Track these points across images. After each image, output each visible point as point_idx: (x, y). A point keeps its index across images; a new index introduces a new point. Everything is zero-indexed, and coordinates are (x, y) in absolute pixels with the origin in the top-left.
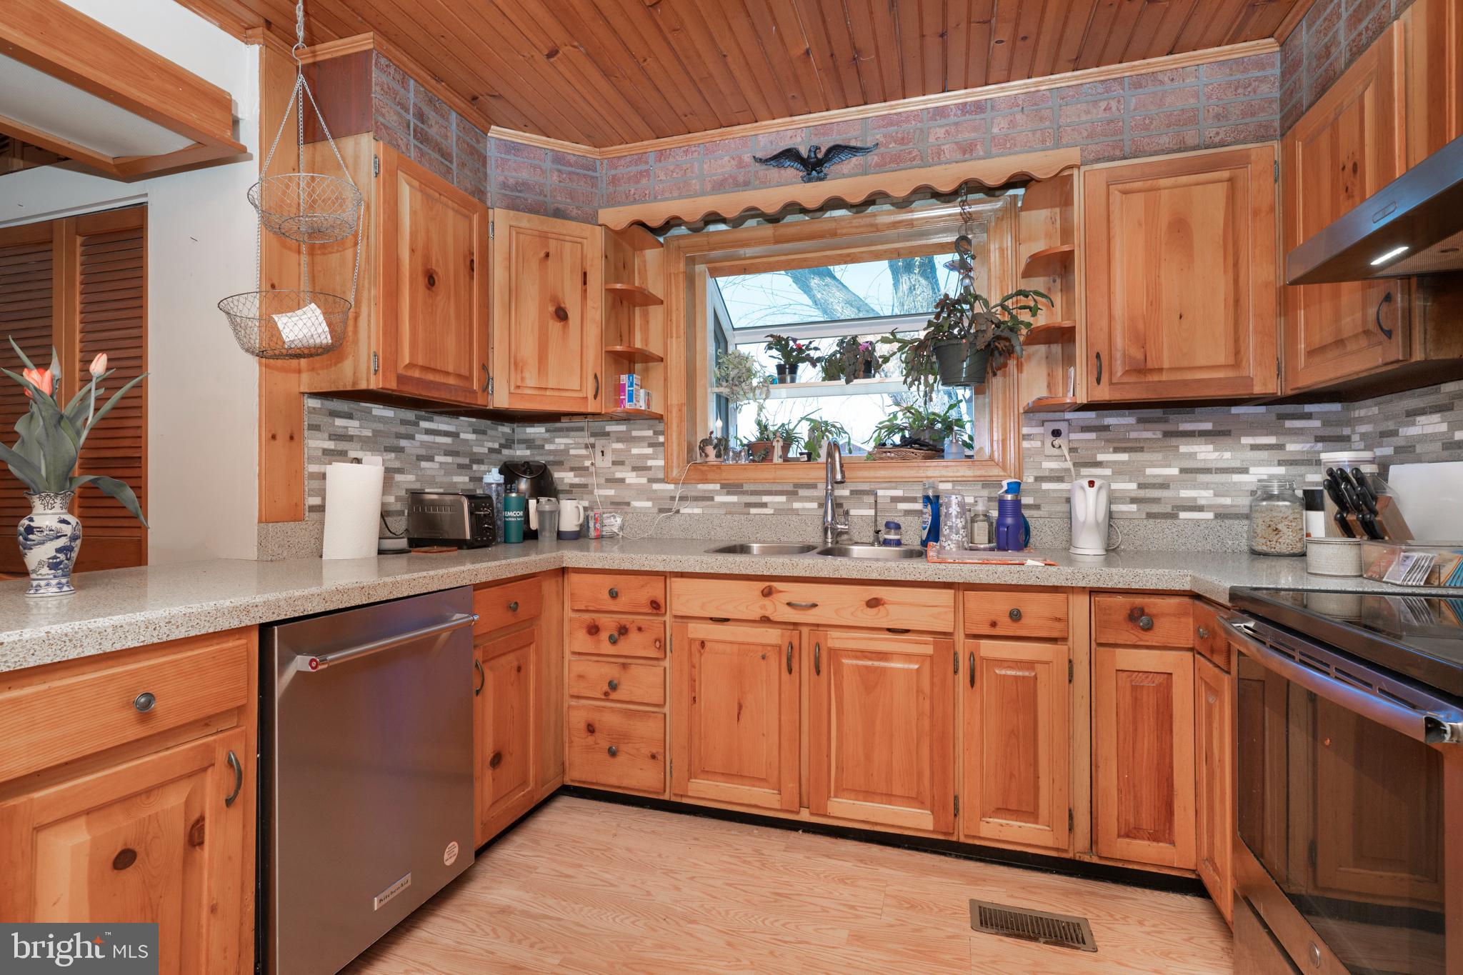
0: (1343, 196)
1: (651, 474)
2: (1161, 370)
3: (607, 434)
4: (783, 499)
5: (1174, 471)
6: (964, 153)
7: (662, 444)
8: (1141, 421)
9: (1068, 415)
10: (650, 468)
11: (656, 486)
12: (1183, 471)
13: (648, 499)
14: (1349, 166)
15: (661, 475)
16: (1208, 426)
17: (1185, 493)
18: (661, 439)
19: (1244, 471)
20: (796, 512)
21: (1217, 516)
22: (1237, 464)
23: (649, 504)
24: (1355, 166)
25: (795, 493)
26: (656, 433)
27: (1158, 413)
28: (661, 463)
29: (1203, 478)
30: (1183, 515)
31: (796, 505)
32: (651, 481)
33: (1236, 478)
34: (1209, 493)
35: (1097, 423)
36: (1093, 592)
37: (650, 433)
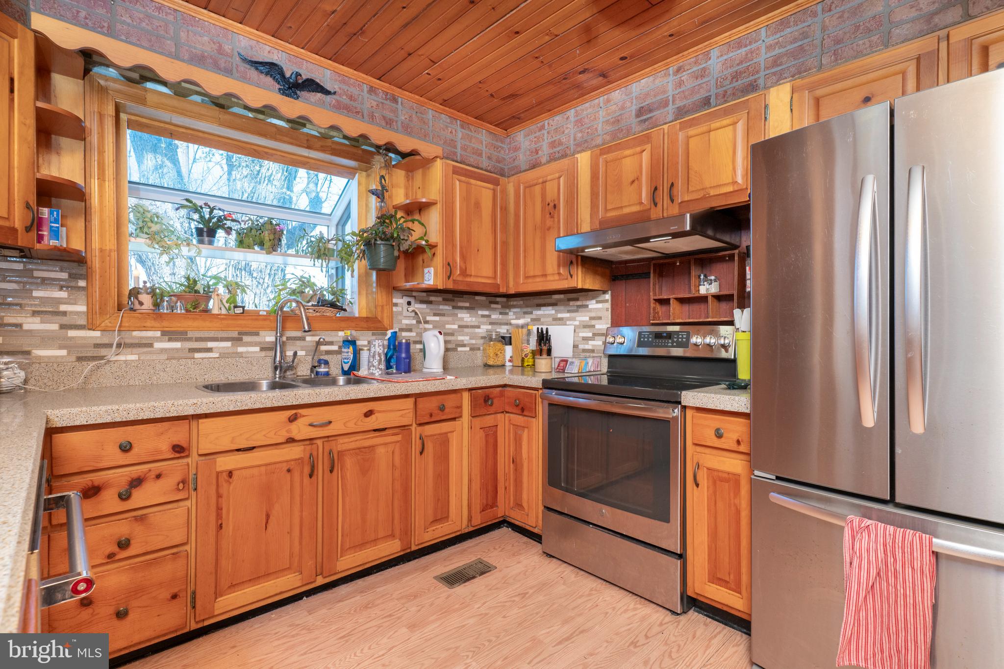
0: (548, 216)
1: (65, 320)
2: (471, 276)
4: (228, 344)
5: (456, 327)
6: (387, 123)
7: (83, 288)
8: (444, 300)
9: (414, 294)
10: (64, 313)
11: (72, 333)
12: (460, 327)
13: (61, 347)
14: (552, 204)
15: (83, 322)
16: (467, 305)
17: (460, 338)
18: (82, 283)
19: (479, 327)
20: (240, 355)
21: (471, 349)
22: (476, 324)
23: (64, 352)
24: (555, 206)
25: (240, 339)
26: (71, 276)
27: (450, 296)
28: (83, 308)
29: (466, 330)
30: (460, 349)
31: (241, 349)
32: (63, 327)
33: (477, 330)
34: (467, 338)
35: (426, 299)
36: (470, 390)
37: (64, 275)
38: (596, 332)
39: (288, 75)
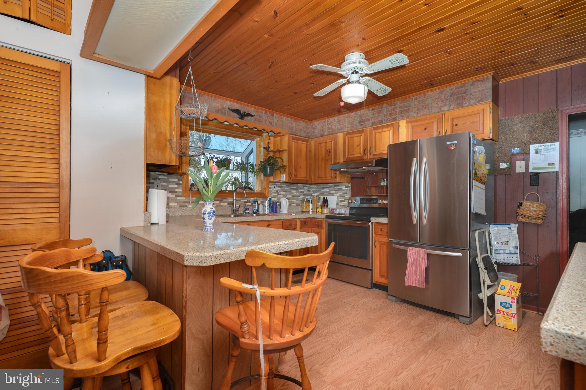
0: (327, 155)
1: (177, 194)
2: (298, 177)
3: (159, 179)
4: (218, 202)
5: (291, 196)
6: (270, 124)
7: (181, 184)
8: (287, 186)
9: (276, 184)
10: (176, 192)
11: (178, 198)
12: (292, 196)
13: (176, 203)
14: (329, 151)
15: (181, 194)
16: (295, 188)
17: (293, 201)
18: (181, 182)
19: (299, 196)
20: (222, 206)
21: (297, 205)
22: (298, 195)
23: (176, 204)
24: (330, 152)
25: (222, 201)
26: (179, 180)
27: (289, 184)
28: (181, 190)
29: (295, 197)
30: (292, 205)
31: (222, 204)
32: (177, 196)
33: (299, 198)
34: (295, 201)
35: (280, 186)
36: (300, 219)
37: (177, 180)
38: (345, 198)
39: (242, 113)
